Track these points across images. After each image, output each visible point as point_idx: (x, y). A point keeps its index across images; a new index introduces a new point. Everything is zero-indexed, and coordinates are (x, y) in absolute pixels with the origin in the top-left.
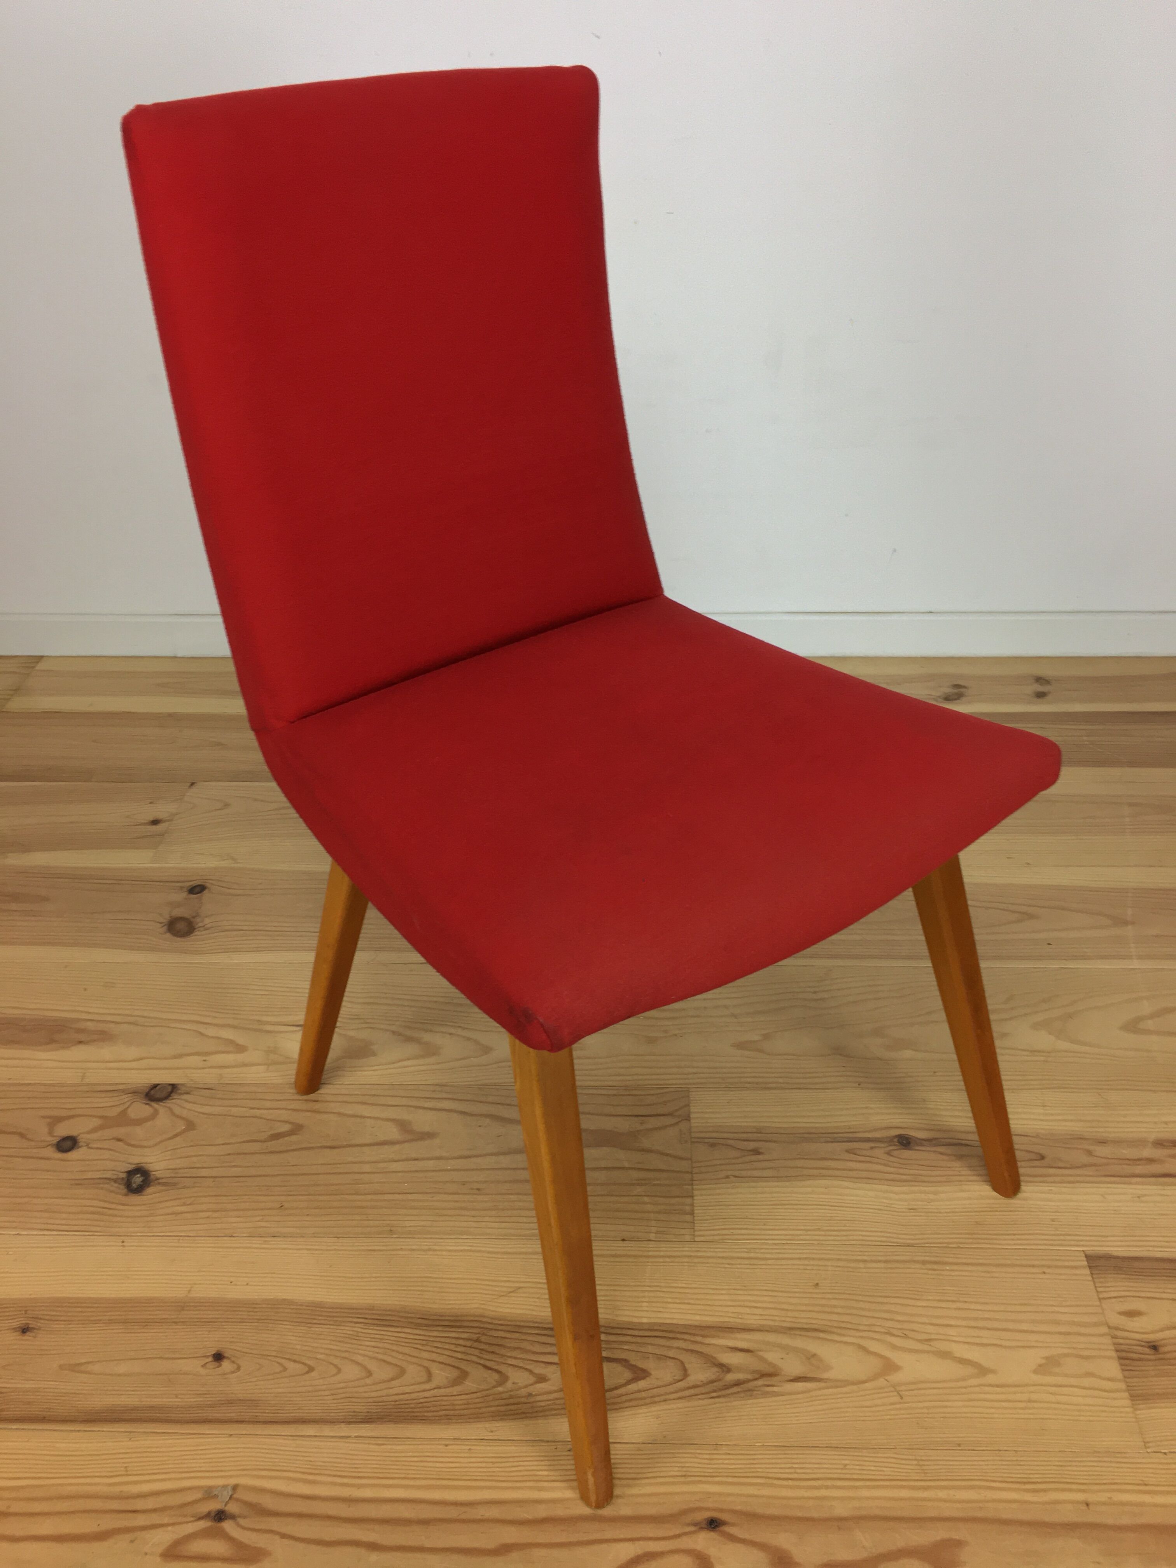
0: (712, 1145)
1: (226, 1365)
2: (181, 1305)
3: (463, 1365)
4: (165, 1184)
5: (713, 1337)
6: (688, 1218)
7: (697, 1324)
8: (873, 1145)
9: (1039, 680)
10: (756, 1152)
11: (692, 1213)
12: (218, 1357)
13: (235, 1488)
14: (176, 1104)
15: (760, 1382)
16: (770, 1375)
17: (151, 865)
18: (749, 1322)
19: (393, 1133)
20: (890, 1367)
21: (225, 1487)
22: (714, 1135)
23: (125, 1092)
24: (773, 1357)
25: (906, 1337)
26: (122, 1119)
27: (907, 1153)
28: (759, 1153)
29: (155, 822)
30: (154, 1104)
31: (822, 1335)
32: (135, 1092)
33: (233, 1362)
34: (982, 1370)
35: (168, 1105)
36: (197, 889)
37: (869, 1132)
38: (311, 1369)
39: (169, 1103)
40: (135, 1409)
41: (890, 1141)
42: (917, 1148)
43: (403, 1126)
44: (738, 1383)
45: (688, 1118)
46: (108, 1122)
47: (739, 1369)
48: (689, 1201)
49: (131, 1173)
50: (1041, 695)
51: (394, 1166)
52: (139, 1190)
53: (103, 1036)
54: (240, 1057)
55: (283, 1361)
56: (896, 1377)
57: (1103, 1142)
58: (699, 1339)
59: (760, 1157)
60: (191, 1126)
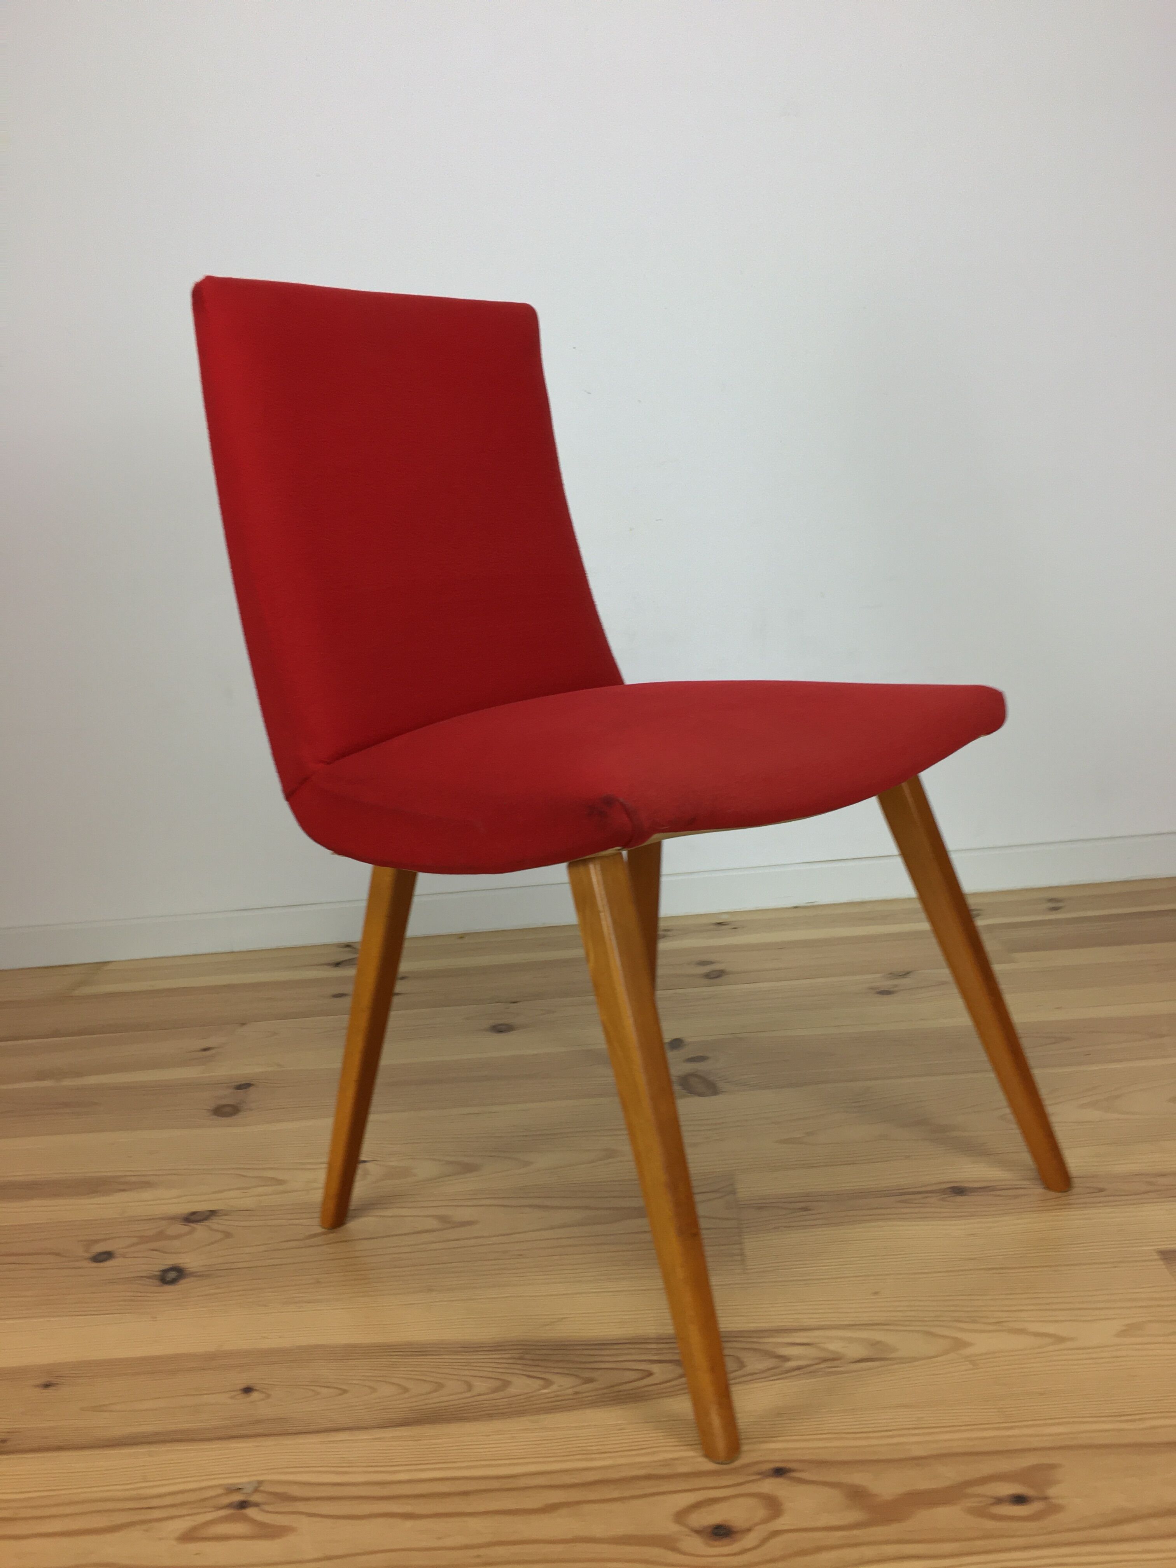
0: (760, 1208)
1: (255, 1396)
2: (211, 1357)
3: (506, 1377)
4: (200, 1276)
5: (768, 1337)
6: (739, 1258)
7: (752, 1329)
8: (926, 1195)
9: (1051, 900)
10: (805, 1209)
11: (742, 1255)
12: (248, 1390)
13: (260, 1483)
14: (214, 1223)
15: (822, 1366)
16: (834, 1359)
17: (202, 1075)
18: (805, 1324)
19: (434, 1224)
20: (959, 1344)
21: (249, 1483)
22: (760, 1201)
23: (163, 1219)
24: (834, 1347)
25: (974, 1322)
26: (161, 1236)
27: (960, 1199)
28: (810, 1210)
29: (205, 1050)
30: (192, 1225)
31: (885, 1327)
32: (173, 1219)
33: (263, 1392)
34: (1061, 1339)
35: (207, 1224)
36: (244, 1086)
37: (921, 1187)
38: (345, 1391)
39: (206, 1223)
40: (157, 1434)
41: (943, 1191)
42: (970, 1194)
43: (442, 1219)
44: (799, 1368)
45: (733, 1192)
46: (144, 1239)
47: (798, 1358)
48: (737, 1246)
49: (165, 1271)
50: (1055, 909)
51: (434, 1246)
52: (173, 1282)
53: (146, 1184)
54: (281, 1188)
55: (313, 1388)
56: (968, 1351)
57: (1163, 1175)
58: (755, 1340)
59: (810, 1212)
60: (228, 1235)
